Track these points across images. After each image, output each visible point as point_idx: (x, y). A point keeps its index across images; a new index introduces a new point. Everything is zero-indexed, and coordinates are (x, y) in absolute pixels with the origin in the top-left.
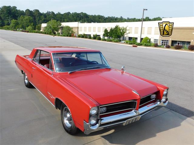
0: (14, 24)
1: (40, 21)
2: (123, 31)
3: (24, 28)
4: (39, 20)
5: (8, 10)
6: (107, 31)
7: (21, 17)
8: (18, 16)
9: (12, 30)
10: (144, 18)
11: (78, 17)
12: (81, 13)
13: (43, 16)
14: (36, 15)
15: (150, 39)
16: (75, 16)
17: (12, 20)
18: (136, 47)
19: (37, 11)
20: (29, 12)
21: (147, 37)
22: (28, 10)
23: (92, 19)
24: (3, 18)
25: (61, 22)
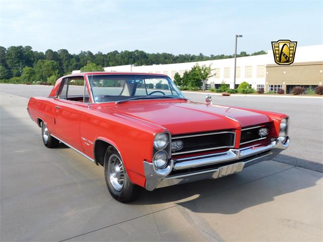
0: (27, 73)
1: (70, 67)
2: (205, 71)
3: (43, 80)
4: (67, 66)
5: (18, 52)
6: (179, 76)
7: (38, 62)
8: (34, 60)
9: (24, 83)
10: (237, 54)
11: (131, 58)
12: (135, 52)
13: (74, 59)
14: (63, 57)
15: (251, 85)
16: (126, 56)
17: (24, 67)
18: (228, 95)
19: (65, 51)
20: (52, 55)
21: (245, 82)
22: (50, 51)
23: (154, 60)
24: (10, 66)
25: (104, 67)
